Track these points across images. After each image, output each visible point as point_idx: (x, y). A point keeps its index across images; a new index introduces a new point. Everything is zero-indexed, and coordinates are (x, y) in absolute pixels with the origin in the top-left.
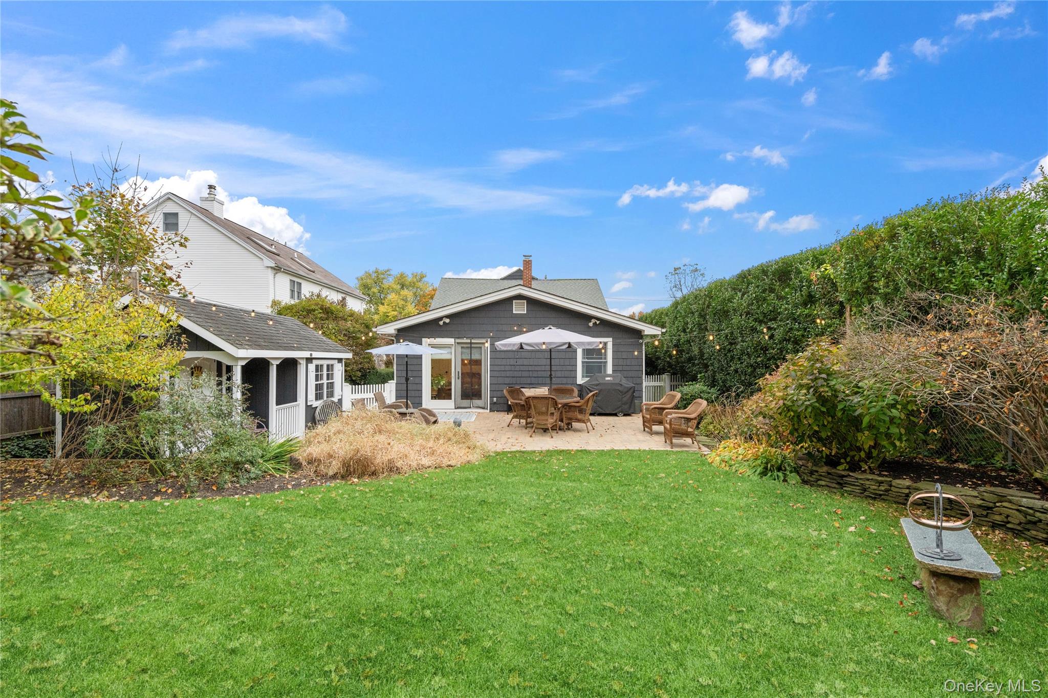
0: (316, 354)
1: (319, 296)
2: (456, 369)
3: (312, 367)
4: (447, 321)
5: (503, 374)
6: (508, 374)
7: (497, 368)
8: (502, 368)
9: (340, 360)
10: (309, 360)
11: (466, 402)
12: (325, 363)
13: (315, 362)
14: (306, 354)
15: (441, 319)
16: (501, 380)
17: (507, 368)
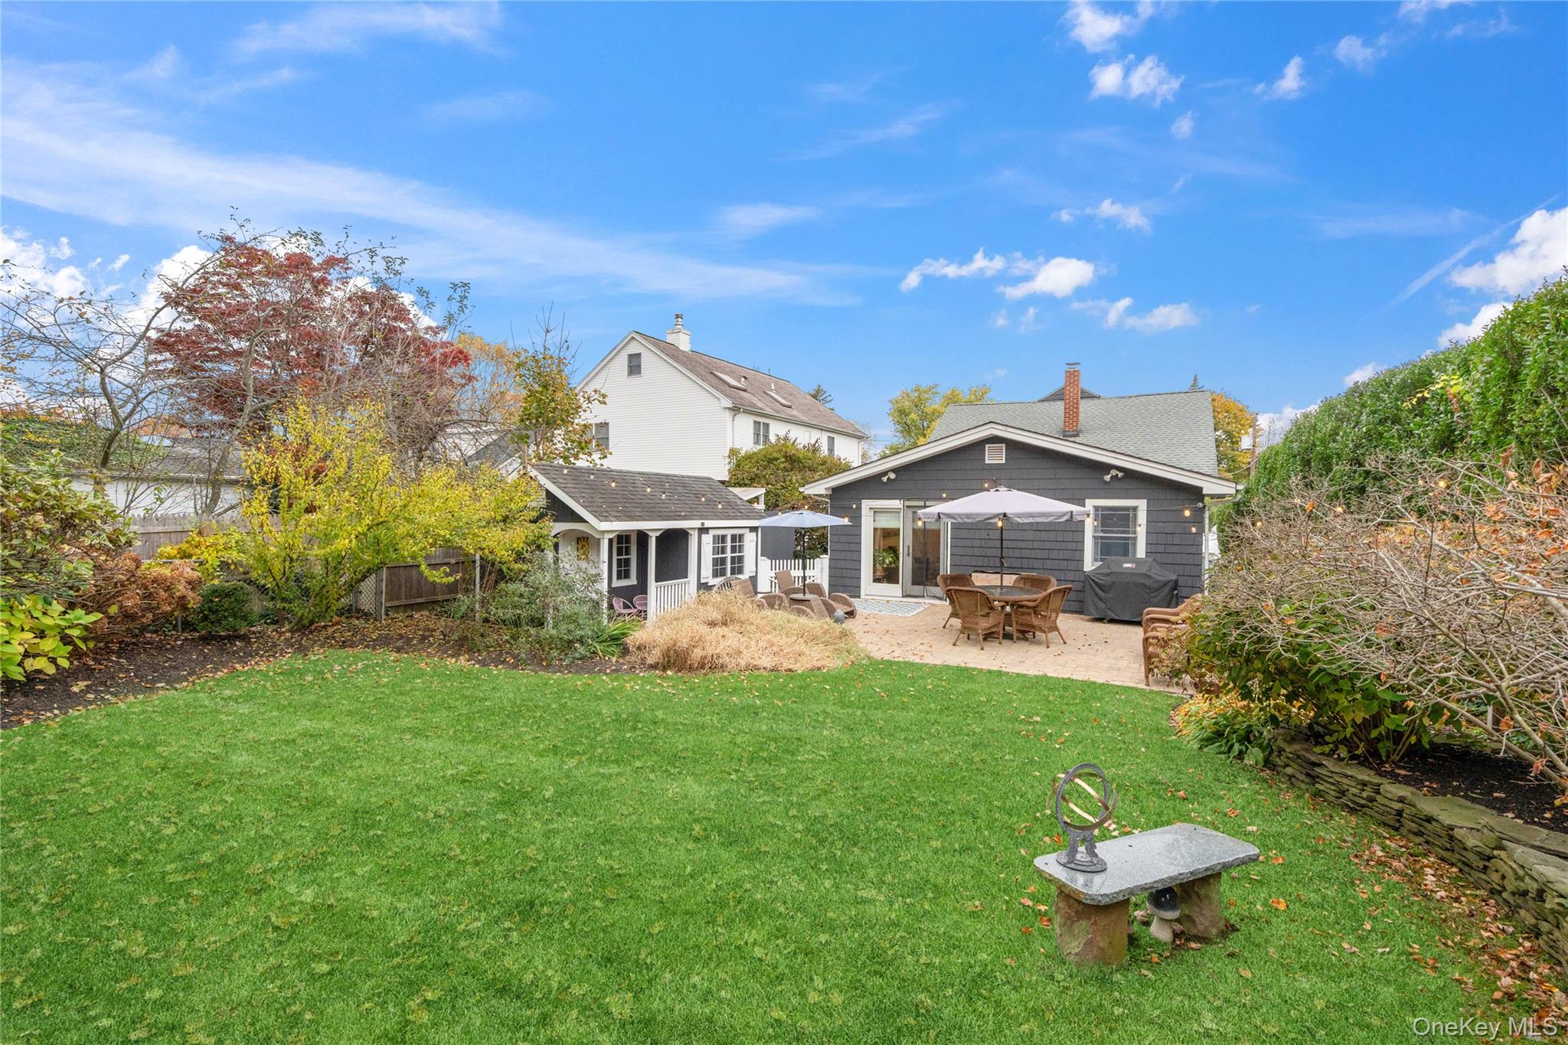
0: (708, 524)
1: (786, 439)
2: (905, 543)
3: (708, 539)
4: (892, 476)
5: (970, 551)
6: (977, 552)
7: (960, 543)
8: (969, 543)
9: (753, 529)
10: (703, 530)
11: (918, 589)
12: (729, 533)
13: (712, 532)
14: (697, 524)
15: (885, 473)
16: (965, 561)
17: (977, 543)
